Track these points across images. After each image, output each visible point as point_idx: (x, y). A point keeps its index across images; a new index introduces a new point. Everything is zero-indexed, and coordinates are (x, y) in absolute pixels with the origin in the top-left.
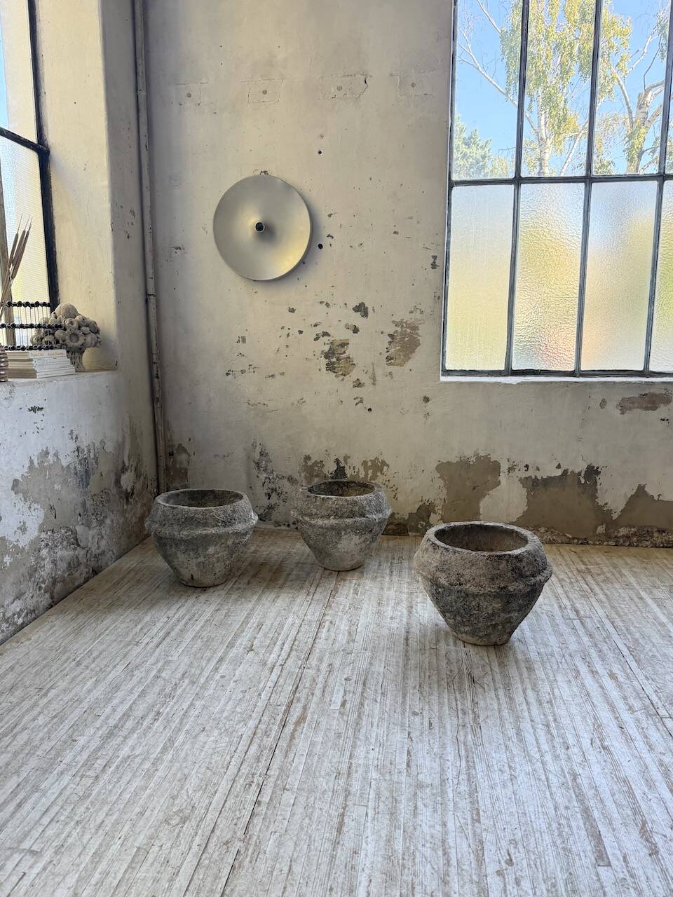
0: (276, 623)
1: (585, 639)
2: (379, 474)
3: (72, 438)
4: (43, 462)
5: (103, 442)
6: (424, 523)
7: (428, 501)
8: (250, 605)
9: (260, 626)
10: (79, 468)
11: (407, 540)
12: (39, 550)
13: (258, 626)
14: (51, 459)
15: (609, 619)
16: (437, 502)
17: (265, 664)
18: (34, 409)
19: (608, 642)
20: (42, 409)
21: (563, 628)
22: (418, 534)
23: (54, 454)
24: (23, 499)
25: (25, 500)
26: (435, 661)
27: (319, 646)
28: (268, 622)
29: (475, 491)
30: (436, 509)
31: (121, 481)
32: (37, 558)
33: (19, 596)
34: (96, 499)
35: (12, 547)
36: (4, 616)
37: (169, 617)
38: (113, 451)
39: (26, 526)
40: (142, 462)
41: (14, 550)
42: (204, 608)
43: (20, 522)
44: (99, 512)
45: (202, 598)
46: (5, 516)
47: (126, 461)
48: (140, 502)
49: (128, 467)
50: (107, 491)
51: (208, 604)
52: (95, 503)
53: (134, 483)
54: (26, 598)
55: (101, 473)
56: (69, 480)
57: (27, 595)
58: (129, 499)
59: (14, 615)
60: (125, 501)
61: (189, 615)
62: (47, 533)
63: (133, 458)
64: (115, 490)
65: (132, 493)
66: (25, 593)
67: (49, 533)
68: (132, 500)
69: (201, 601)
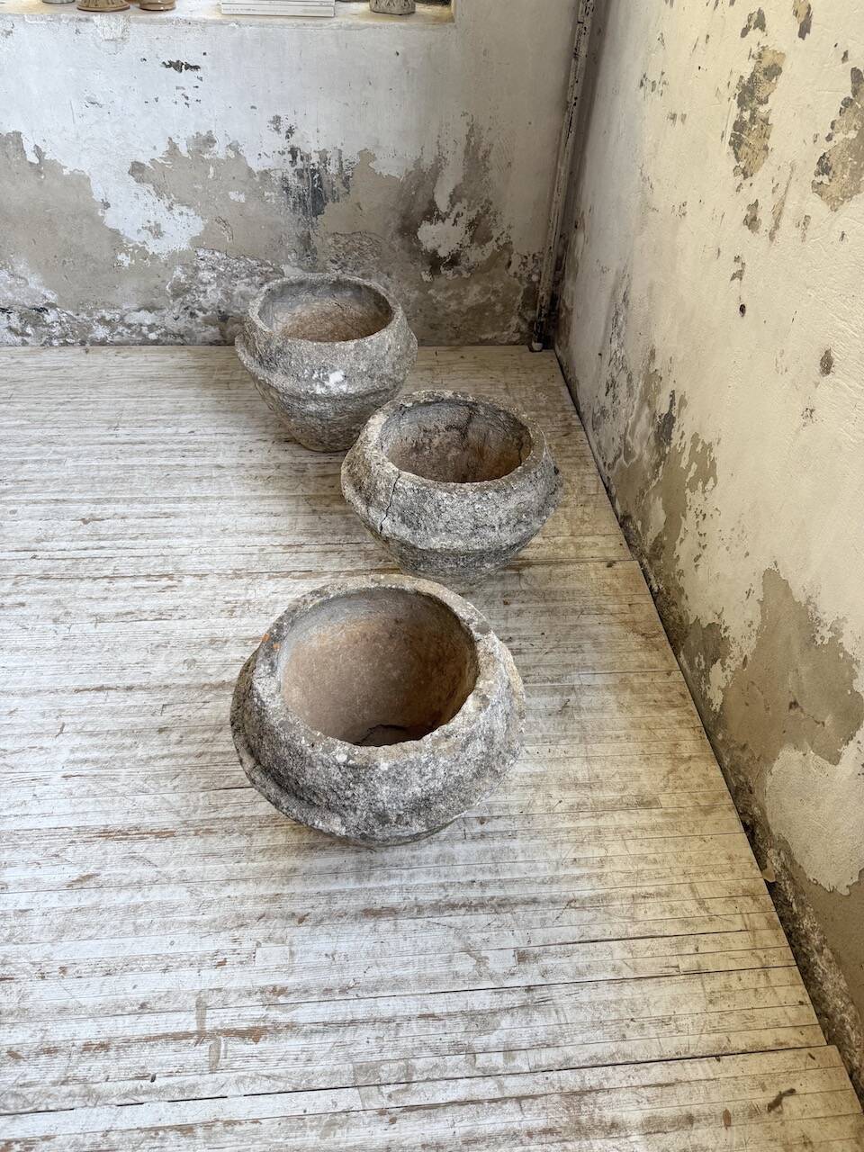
0: (171, 529)
1: (88, 1031)
2: (700, 484)
3: (277, 129)
4: (200, 152)
5: (367, 156)
6: (703, 667)
7: (726, 630)
8: (236, 492)
9: (167, 516)
10: (294, 181)
11: (661, 658)
12: (197, 269)
13: (165, 514)
14: (220, 150)
15: (208, 1126)
16: (735, 650)
17: (39, 541)
18: (177, 66)
19: (65, 1089)
20: (196, 68)
21: (150, 984)
22: (689, 671)
23: (230, 146)
24: (153, 192)
25: (160, 195)
26: (17, 731)
27: (87, 585)
28: (173, 521)
29: (793, 712)
30: (728, 661)
31: (418, 233)
32: (192, 277)
33: (150, 308)
34: (343, 241)
35: (132, 247)
36: (122, 318)
37: (193, 432)
38: (398, 177)
39: (162, 230)
40: (498, 218)
41: (136, 251)
42: (229, 454)
43: (149, 222)
44: (350, 264)
45: (262, 445)
46: (117, 205)
47: (442, 203)
48: (480, 285)
49: (447, 215)
50: (374, 238)
51: (243, 453)
52: (340, 245)
53: (461, 247)
54: (164, 316)
55: (358, 204)
56: (266, 194)
57: (164, 312)
58: (442, 268)
59: (141, 325)
60: (428, 268)
61: (202, 446)
62: (213, 253)
63: (465, 202)
64: (397, 242)
65: (454, 261)
66: (161, 309)
67: (217, 254)
68: (450, 273)
69: (251, 446)
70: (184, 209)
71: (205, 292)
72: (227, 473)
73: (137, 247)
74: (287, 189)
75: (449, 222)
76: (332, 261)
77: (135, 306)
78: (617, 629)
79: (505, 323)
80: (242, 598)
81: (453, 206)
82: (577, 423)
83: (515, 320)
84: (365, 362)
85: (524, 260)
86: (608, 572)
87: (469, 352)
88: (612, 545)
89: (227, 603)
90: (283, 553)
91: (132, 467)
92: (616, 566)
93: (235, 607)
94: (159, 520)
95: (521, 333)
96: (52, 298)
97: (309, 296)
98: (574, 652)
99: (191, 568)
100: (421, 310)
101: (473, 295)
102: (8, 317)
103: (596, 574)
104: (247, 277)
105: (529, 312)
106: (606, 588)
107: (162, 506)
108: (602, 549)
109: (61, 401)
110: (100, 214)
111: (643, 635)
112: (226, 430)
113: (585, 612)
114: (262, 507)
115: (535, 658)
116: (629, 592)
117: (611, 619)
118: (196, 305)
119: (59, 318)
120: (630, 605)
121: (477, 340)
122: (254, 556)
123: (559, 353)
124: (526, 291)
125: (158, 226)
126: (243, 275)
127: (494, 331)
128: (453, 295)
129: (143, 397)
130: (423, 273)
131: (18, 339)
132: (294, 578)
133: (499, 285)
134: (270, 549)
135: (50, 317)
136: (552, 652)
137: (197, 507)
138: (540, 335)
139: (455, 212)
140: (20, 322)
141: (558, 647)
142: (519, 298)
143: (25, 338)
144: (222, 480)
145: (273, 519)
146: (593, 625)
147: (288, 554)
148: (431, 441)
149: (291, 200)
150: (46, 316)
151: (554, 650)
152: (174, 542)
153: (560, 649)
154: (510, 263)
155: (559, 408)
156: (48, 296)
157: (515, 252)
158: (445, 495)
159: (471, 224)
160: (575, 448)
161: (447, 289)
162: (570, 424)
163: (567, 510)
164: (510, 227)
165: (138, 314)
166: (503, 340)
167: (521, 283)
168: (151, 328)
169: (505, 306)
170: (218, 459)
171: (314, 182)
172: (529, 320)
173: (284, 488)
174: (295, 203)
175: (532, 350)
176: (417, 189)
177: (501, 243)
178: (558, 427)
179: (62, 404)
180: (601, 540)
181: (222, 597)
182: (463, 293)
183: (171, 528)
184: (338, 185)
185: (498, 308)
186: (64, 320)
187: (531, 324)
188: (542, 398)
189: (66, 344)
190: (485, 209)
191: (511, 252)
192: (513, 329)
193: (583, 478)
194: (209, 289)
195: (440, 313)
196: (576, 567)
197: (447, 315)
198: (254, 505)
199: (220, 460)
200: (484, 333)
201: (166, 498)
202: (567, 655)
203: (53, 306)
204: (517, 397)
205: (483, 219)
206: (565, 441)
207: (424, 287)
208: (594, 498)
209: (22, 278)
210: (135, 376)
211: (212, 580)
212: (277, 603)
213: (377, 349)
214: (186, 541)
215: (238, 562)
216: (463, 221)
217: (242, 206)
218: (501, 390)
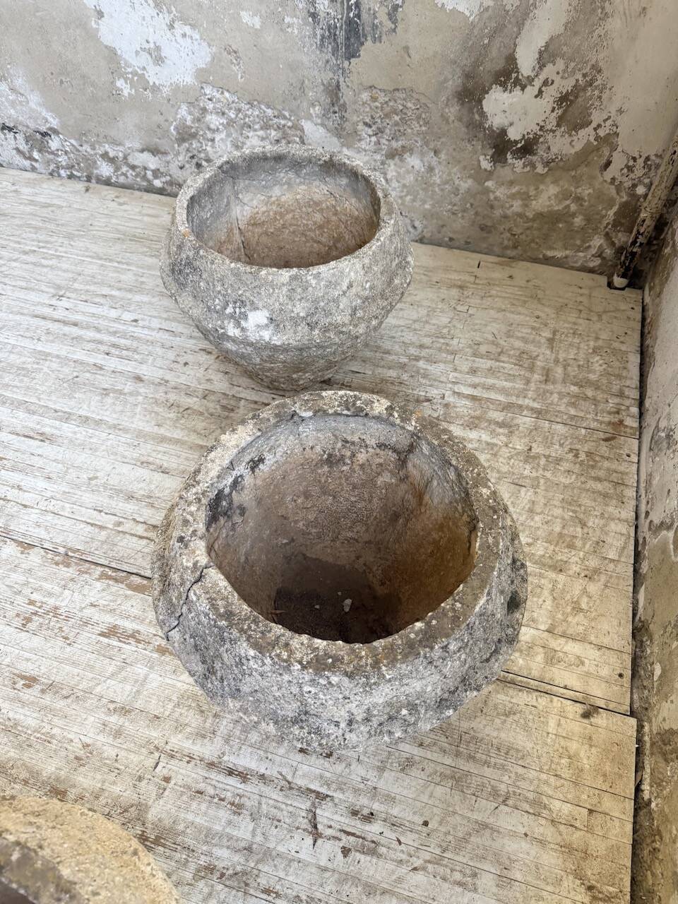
10: (324, 5)
12: (204, 110)
25: (159, 7)
31: (484, 102)
32: (199, 120)
33: (155, 151)
34: (382, 98)
35: (131, 73)
36: (125, 158)
37: (136, 321)
38: (468, 14)
39: (163, 55)
40: (604, 96)
41: (136, 78)
42: (159, 362)
43: (148, 42)
44: (387, 131)
45: (203, 358)
46: (112, 17)
47: (526, 62)
48: (558, 185)
49: (530, 80)
50: (423, 100)
51: (175, 365)
52: (377, 104)
53: (540, 130)
54: (168, 162)
55: (406, 49)
56: (287, 20)
57: (169, 158)
58: (509, 156)
59: (145, 169)
60: (491, 152)
61: (135, 344)
62: (222, 93)
63: (560, 65)
64: (453, 111)
65: (527, 148)
66: (165, 153)
67: (227, 94)
68: (519, 164)
69: (189, 358)
70: (187, 29)
71: (213, 140)
72: (142, 390)
73: (135, 73)
74: (314, 15)
75: (531, 91)
76: (366, 124)
77: (138, 146)
78: (551, 860)
79: (584, 241)
80: (52, 602)
81: (541, 68)
82: (632, 423)
83: (597, 242)
84: (304, 304)
85: (631, 163)
86: (577, 726)
87: (524, 270)
88: (605, 672)
89: (32, 603)
90: (141, 537)
91: (46, 356)
92: (596, 720)
93: (35, 614)
94: (31, 442)
95: (603, 259)
96: (54, 123)
97: (291, 175)
98: (460, 884)
99: (22, 529)
100: (472, 205)
101: (547, 198)
102: (15, 138)
103: (559, 725)
104: (262, 128)
105: (620, 234)
106: (564, 761)
107: (47, 421)
108: (588, 674)
109: (27, 248)
110: (95, 26)
111: (590, 888)
112: (174, 326)
113: (510, 802)
114: (154, 454)
115: (393, 872)
116: (599, 783)
117: (548, 832)
118: (202, 155)
119: (63, 146)
120: (591, 811)
121: (541, 256)
122: (104, 533)
123: (647, 299)
124: (624, 206)
125: (158, 48)
126: (257, 127)
127: (566, 249)
128: (519, 193)
129: (111, 261)
130: (482, 158)
131: (27, 163)
132: (130, 587)
133: (586, 191)
134: (128, 526)
135: (54, 144)
136: (424, 869)
137: (82, 433)
138: (627, 269)
139: (542, 77)
140: (27, 144)
141: (437, 861)
142: (611, 213)
143: (34, 163)
144: (131, 399)
145: (158, 477)
146: (513, 834)
147: (144, 542)
148: (353, 455)
149: (319, 32)
150: (50, 141)
151: (430, 866)
152: (27, 481)
153: (441, 870)
154: (608, 164)
155: (615, 389)
156: (51, 119)
157: (619, 149)
158: (252, 652)
159: (564, 100)
160: (615, 466)
161: (511, 183)
162: (621, 422)
163: (561, 578)
164: (620, 111)
165: (141, 155)
166: (576, 262)
167: (618, 194)
168: (156, 173)
169: (588, 220)
170: (144, 367)
171: (350, 9)
172: (618, 244)
173: (195, 431)
174: (323, 37)
175: (610, 285)
176: (491, 37)
177: (602, 133)
178: (601, 423)
179: (25, 253)
180: (591, 654)
181: (30, 591)
182: (532, 193)
183: (37, 458)
184: (382, 17)
185: (578, 221)
186: (67, 149)
187: (620, 251)
188: (597, 367)
189: (71, 177)
190: (588, 79)
191: (614, 148)
192: (594, 251)
193: (605, 526)
194: (218, 137)
195: (498, 213)
196: (531, 698)
197: (505, 217)
198: (147, 448)
199: (144, 370)
200: (551, 248)
201: (56, 411)
202: (446, 885)
203: (56, 132)
204: (562, 356)
205: (581, 94)
206: (604, 449)
207: (481, 176)
208: (612, 566)
209: (22, 95)
210: (118, 231)
211: (35, 557)
212: (86, 623)
213: (327, 286)
214: (41, 484)
215: (76, 536)
216: (551, 93)
217: (257, 33)
218: (543, 341)
